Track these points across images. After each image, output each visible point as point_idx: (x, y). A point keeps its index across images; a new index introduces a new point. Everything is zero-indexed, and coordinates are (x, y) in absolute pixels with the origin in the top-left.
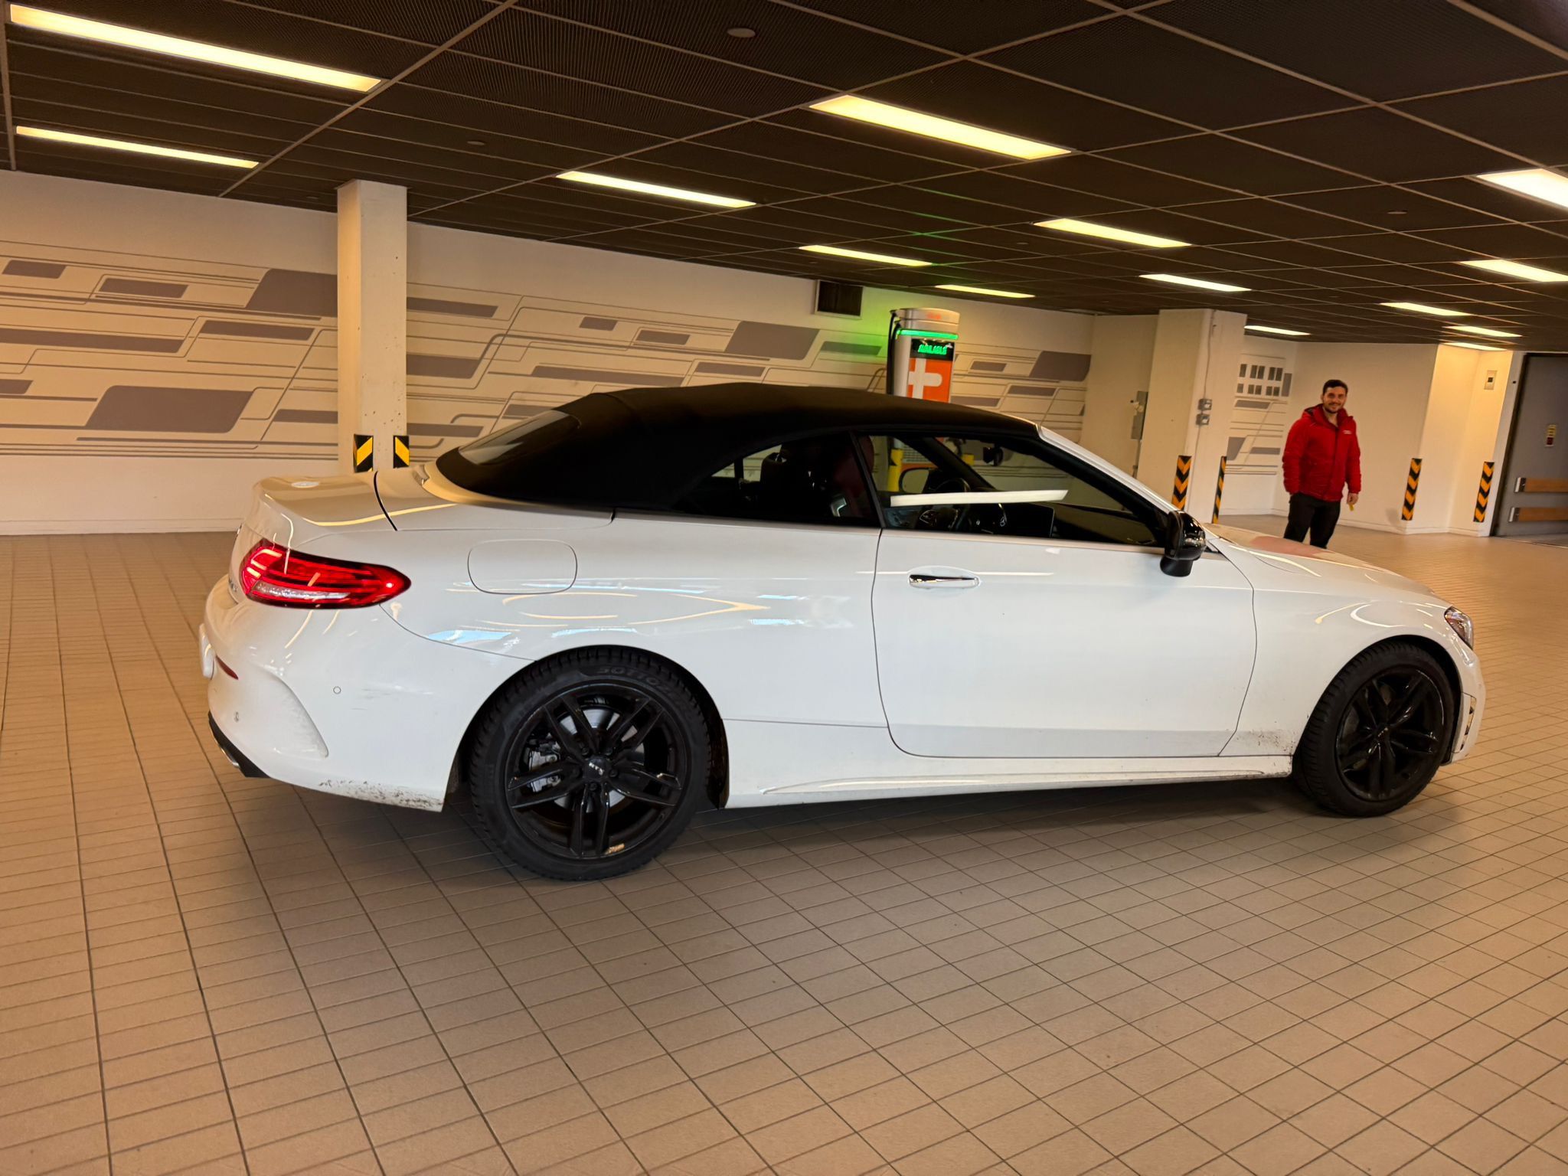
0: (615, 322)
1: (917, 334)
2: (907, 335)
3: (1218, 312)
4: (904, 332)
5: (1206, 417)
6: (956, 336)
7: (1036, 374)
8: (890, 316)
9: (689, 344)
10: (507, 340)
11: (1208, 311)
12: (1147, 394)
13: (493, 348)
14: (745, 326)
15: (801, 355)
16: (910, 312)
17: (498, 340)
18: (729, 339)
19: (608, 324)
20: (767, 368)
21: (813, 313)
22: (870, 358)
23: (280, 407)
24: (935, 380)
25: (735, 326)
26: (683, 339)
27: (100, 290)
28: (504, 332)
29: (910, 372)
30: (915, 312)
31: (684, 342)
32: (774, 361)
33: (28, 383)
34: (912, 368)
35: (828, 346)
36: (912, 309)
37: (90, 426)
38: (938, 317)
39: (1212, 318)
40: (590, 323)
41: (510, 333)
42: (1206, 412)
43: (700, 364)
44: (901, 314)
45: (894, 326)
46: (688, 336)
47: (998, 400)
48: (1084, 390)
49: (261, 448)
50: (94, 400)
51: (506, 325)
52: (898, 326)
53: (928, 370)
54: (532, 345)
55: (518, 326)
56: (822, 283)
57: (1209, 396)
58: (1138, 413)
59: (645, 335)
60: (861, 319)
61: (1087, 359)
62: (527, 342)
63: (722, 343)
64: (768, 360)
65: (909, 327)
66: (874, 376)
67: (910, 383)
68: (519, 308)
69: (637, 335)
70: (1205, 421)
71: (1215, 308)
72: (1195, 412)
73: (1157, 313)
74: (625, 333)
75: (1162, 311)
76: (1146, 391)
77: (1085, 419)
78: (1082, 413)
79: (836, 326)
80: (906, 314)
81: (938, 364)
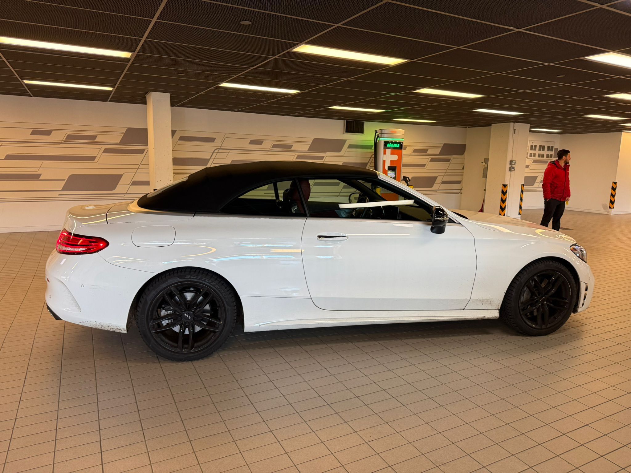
0: (263, 141)
1: (386, 139)
2: (382, 140)
3: (516, 124)
4: (381, 139)
5: (513, 168)
6: (403, 140)
7: (443, 153)
8: (375, 132)
9: (293, 149)
10: (220, 151)
11: (512, 123)
12: (488, 159)
13: (215, 154)
14: (315, 140)
15: (339, 150)
16: (383, 131)
17: (217, 151)
18: (309, 146)
19: (260, 142)
20: (326, 156)
21: (344, 133)
22: (367, 150)
23: (133, 180)
24: (395, 158)
25: (311, 140)
26: (291, 146)
27: (65, 139)
28: (219, 148)
29: (384, 155)
31: (291, 148)
32: (328, 153)
33: (40, 175)
34: (385, 153)
35: (350, 146)
36: (384, 129)
37: (63, 190)
38: (395, 132)
39: (514, 126)
40: (252, 142)
41: (221, 148)
42: (513, 166)
43: (298, 156)
44: (379, 132)
45: (376, 136)
46: (292, 145)
47: (424, 164)
48: (463, 159)
49: (127, 196)
50: (65, 180)
51: (220, 145)
52: (378, 137)
53: (392, 153)
54: (230, 152)
55: (225, 145)
56: (346, 121)
57: (514, 159)
58: (485, 167)
59: (275, 146)
60: (364, 135)
61: (464, 146)
62: (228, 151)
63: (306, 147)
64: (326, 153)
65: (383, 137)
66: (371, 157)
67: (384, 159)
68: (225, 137)
69: (272, 146)
70: (513, 170)
71: (514, 122)
72: (508, 166)
73: (490, 125)
74: (267, 145)
75: (492, 125)
76: (487, 158)
77: (464, 171)
78: (463, 168)
79: (354, 138)
80: (381, 131)
81: (396, 151)
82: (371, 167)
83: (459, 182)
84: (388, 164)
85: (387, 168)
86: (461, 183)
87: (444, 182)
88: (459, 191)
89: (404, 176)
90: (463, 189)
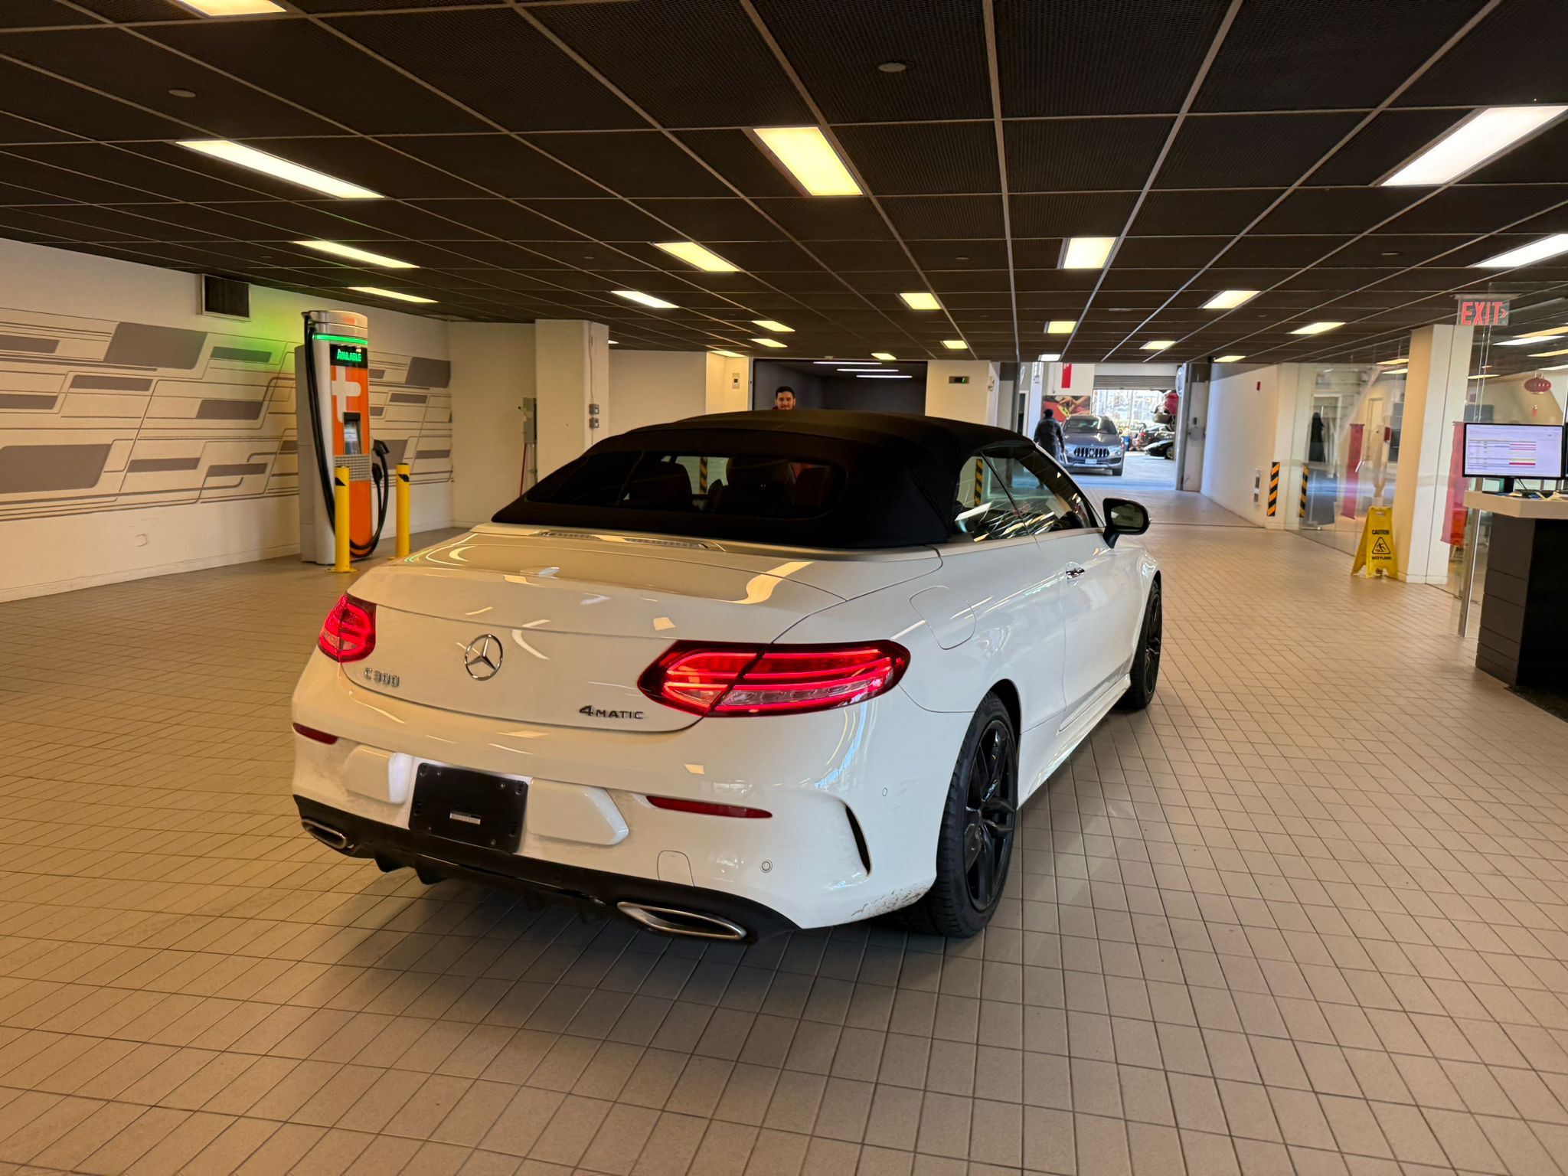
1: (336, 340)
2: (323, 342)
3: (594, 324)
4: (319, 337)
5: (597, 421)
6: (366, 342)
7: (411, 381)
8: (303, 320)
9: (59, 352)
11: (586, 323)
12: (535, 400)
14: (123, 327)
15: (190, 363)
16: (323, 314)
18: (107, 344)
20: (155, 380)
21: (200, 313)
22: (260, 366)
24: (354, 389)
25: (112, 328)
26: (52, 345)
29: (333, 382)
30: (328, 314)
31: (53, 350)
32: (162, 371)
34: (334, 377)
35: (219, 353)
36: (325, 312)
38: (352, 321)
39: (590, 329)
42: (595, 416)
43: (76, 377)
44: (314, 316)
45: (309, 330)
46: (57, 342)
47: (382, 409)
48: (449, 396)
52: (313, 330)
53: (349, 379)
56: (206, 277)
57: (596, 402)
58: (528, 418)
60: (253, 322)
61: (447, 365)
63: (98, 349)
64: (153, 370)
65: (325, 332)
66: (268, 387)
67: (334, 394)
70: (596, 425)
71: (590, 320)
72: (588, 417)
73: (533, 322)
75: (537, 321)
76: (532, 397)
77: (453, 425)
78: (450, 421)
79: (222, 328)
80: (319, 317)
81: (357, 371)
82: (270, 413)
83: (445, 454)
84: (342, 409)
85: (341, 419)
86: (450, 455)
87: (421, 455)
88: (447, 475)
89: (377, 439)
90: (454, 470)
